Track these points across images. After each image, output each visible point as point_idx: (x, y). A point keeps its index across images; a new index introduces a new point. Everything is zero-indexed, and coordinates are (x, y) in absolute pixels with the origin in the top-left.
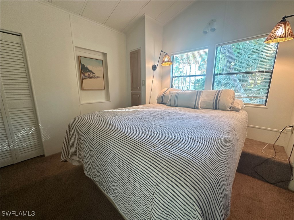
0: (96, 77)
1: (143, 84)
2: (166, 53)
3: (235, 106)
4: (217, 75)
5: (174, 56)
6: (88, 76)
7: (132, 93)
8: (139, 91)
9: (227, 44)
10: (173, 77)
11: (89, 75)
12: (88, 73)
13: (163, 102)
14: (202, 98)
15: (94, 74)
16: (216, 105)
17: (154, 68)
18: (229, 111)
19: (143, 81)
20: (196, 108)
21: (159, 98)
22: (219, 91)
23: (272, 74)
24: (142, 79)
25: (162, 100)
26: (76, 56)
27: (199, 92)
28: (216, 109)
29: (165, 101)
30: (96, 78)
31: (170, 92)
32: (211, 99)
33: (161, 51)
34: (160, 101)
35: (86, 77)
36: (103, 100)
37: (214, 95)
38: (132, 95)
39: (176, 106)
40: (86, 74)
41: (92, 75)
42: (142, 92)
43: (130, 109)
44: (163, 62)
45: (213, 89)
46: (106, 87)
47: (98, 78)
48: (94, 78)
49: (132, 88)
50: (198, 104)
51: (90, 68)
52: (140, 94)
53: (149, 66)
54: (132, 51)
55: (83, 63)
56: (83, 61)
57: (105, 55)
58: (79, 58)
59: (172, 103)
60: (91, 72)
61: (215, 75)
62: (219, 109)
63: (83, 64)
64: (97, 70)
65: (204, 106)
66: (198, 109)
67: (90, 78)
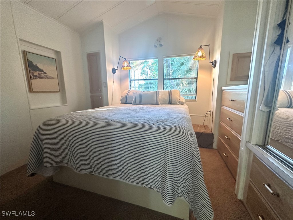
0: (48, 77)
1: (105, 86)
2: (125, 59)
3: (181, 101)
4: (166, 79)
5: (131, 62)
6: (38, 76)
7: (91, 95)
8: (101, 93)
9: (171, 57)
10: (130, 80)
11: (39, 74)
12: (38, 72)
13: (127, 102)
14: (160, 97)
15: (45, 73)
16: (170, 101)
17: (114, 71)
18: (178, 104)
19: (104, 83)
20: (157, 104)
21: (123, 98)
22: (170, 91)
23: (197, 80)
24: (103, 81)
25: (126, 101)
26: (21, 51)
27: (157, 92)
28: (170, 104)
29: (129, 101)
30: (49, 79)
31: (133, 92)
32: (166, 97)
33: (120, 56)
34: (124, 101)
35: (36, 76)
36: (58, 104)
37: (168, 94)
38: (92, 97)
39: (141, 104)
40: (36, 73)
41: (43, 75)
42: (104, 93)
43: (103, 108)
44: (123, 67)
45: (164, 90)
46: (62, 89)
47: (51, 78)
48: (45, 78)
49: (91, 91)
50: (158, 101)
51: (40, 66)
52: (101, 96)
53: (109, 69)
54: (88, 53)
55: (30, 60)
56: (30, 58)
57: (58, 53)
58: (25, 53)
59: (138, 102)
60: (42, 71)
61: (164, 79)
62: (172, 104)
63: (31, 62)
64: (50, 69)
65: (162, 102)
66: (158, 105)
67: (41, 78)
